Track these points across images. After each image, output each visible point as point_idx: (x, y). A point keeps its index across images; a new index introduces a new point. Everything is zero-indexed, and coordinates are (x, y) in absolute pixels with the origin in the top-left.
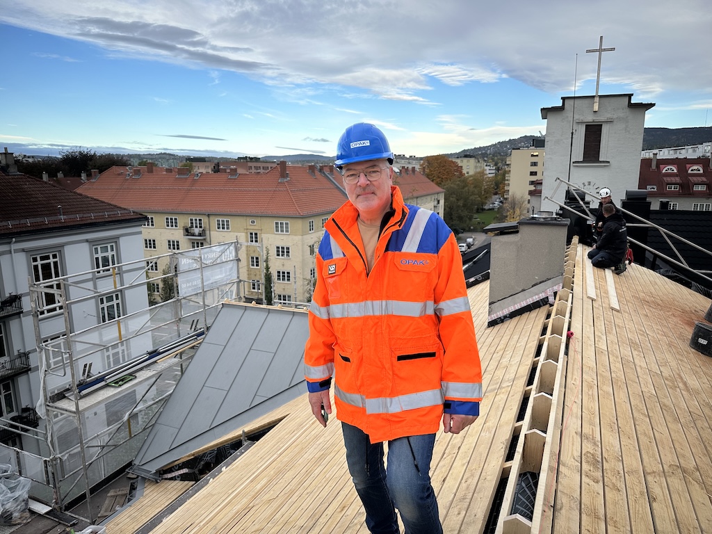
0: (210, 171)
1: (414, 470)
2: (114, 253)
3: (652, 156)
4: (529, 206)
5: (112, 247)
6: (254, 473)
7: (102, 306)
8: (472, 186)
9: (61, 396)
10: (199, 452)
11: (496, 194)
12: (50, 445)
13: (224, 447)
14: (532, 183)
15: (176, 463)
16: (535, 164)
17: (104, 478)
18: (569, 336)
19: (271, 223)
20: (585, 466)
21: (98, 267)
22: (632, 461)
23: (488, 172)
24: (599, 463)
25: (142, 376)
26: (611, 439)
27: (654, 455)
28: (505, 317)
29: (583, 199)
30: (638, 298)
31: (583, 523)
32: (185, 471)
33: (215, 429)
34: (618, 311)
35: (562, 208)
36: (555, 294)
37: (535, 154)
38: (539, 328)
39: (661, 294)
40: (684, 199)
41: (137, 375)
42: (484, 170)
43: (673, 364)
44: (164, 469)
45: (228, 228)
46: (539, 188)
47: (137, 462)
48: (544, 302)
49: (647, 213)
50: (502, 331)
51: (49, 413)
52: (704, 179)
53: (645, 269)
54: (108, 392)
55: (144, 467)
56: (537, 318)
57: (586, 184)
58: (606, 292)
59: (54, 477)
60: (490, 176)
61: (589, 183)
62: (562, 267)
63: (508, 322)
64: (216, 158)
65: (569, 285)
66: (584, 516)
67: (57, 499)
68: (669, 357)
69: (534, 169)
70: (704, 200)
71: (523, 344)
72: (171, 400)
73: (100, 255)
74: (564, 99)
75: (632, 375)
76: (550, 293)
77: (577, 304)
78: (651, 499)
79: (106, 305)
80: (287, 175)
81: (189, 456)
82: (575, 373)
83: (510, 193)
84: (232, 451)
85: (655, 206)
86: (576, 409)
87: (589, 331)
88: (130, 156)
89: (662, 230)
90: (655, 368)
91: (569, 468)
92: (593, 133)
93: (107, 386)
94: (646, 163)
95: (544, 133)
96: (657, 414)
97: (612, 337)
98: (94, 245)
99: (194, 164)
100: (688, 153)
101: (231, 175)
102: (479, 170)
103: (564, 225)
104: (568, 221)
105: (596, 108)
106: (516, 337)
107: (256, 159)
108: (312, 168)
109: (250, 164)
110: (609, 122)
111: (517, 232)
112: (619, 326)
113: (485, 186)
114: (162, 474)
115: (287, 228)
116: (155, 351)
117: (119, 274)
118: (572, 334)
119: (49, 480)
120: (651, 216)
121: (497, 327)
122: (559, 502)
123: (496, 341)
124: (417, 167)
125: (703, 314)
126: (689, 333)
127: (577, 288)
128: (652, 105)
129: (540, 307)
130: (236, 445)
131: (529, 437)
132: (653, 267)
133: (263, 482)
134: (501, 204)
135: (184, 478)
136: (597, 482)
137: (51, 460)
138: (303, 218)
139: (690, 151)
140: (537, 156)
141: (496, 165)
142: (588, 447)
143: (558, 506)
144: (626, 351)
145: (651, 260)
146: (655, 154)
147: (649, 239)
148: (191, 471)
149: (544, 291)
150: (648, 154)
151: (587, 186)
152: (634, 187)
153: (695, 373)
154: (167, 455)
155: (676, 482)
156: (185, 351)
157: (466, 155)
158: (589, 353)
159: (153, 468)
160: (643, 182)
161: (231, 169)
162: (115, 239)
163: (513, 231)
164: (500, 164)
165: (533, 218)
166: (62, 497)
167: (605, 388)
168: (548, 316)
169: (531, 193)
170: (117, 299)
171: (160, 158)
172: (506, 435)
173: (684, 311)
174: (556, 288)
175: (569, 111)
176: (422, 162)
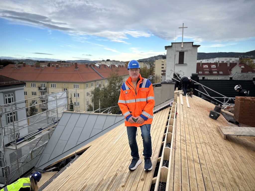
0: (46, 66)
1: (147, 131)
2: (13, 97)
3: (200, 62)
4: (161, 78)
5: (12, 94)
6: (86, 160)
7: (8, 117)
8: (143, 72)
9: (9, 145)
10: (59, 161)
11: (151, 74)
12: (5, 162)
13: (69, 158)
14: (162, 71)
15: (51, 165)
16: (163, 65)
17: (23, 174)
18: (176, 114)
19: (72, 85)
20: (182, 141)
21: (7, 103)
22: (193, 141)
23: (148, 67)
24: (185, 141)
25: (37, 137)
26: (188, 137)
27: (198, 140)
28: (158, 111)
29: (179, 76)
30: (195, 105)
31: (182, 151)
32: (54, 168)
33: (64, 153)
34: (189, 108)
35: (173, 79)
36: (172, 103)
37: (163, 61)
38: (168, 112)
39: (202, 104)
40: (211, 76)
41: (35, 137)
42: (146, 66)
43: (204, 121)
44: (46, 168)
45: (55, 87)
46: (165, 73)
47: (36, 167)
48: (169, 106)
49: (198, 81)
50: (158, 114)
51: (5, 151)
52: (216, 69)
53: (198, 97)
54: (26, 143)
55: (39, 168)
56: (167, 110)
57: (180, 71)
58: (186, 103)
59: (6, 174)
60: (149, 68)
61: (181, 71)
62: (174, 96)
63: (159, 112)
64: (48, 61)
65: (176, 101)
66: (182, 150)
67: (7, 182)
68: (203, 119)
69: (163, 66)
70: (216, 76)
71: (164, 116)
72: (47, 145)
73: (7, 98)
74: (172, 43)
75: (193, 123)
76: (170, 103)
77: (178, 106)
78: (197, 148)
79: (10, 116)
80: (78, 68)
81: (56, 163)
82: (178, 122)
83: (155, 74)
84: (71, 159)
85: (201, 78)
86: (179, 130)
87: (182, 113)
88: (14, 60)
89: (202, 85)
90: (199, 122)
91: (178, 142)
92: (182, 54)
93: (25, 141)
94: (198, 64)
95: (166, 54)
96: (199, 132)
97: (188, 114)
98: (5, 94)
99: (40, 63)
100: (211, 61)
101: (56, 67)
102: (145, 66)
103: (174, 84)
104: (175, 83)
105: (182, 46)
106: (162, 115)
107: (64, 62)
108: (87, 65)
109: (62, 63)
110: (187, 51)
111: (161, 86)
112: (190, 112)
113: (147, 72)
114: (46, 170)
115: (78, 86)
116: (41, 129)
117: (15, 104)
118: (177, 113)
119: (4, 175)
120: (199, 81)
121: (156, 114)
122: (176, 147)
123: (156, 117)
124: (124, 65)
125: (213, 109)
126: (209, 113)
127: (178, 102)
128: (199, 46)
129: (168, 107)
130: (73, 157)
131: (168, 134)
132: (200, 97)
133: (90, 161)
134: (152, 78)
135: (54, 170)
136: (185, 144)
137: (5, 168)
138: (84, 83)
139: (212, 60)
140: (164, 62)
141: (150, 65)
142: (182, 138)
143: (176, 148)
144: (192, 118)
145: (200, 95)
146: (201, 62)
147: (199, 88)
148: (56, 167)
149: (169, 103)
150: (199, 61)
151: (180, 72)
152: (195, 72)
153: (210, 123)
154: (47, 163)
155: (203, 145)
156: (50, 129)
157: (140, 61)
158: (182, 118)
159: (42, 168)
160: (198, 70)
161: (56, 66)
162: (13, 92)
163: (159, 85)
164: (151, 65)
165: (165, 82)
166: (9, 181)
167: (186, 126)
168: (170, 109)
169: (162, 74)
170: (14, 114)
171: (26, 61)
172: (162, 136)
173: (208, 108)
174: (172, 102)
175: (174, 47)
176: (125, 63)
